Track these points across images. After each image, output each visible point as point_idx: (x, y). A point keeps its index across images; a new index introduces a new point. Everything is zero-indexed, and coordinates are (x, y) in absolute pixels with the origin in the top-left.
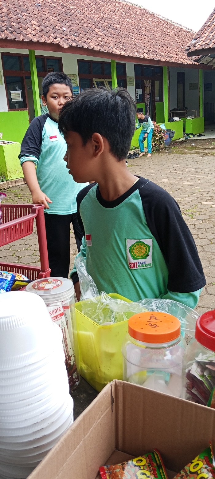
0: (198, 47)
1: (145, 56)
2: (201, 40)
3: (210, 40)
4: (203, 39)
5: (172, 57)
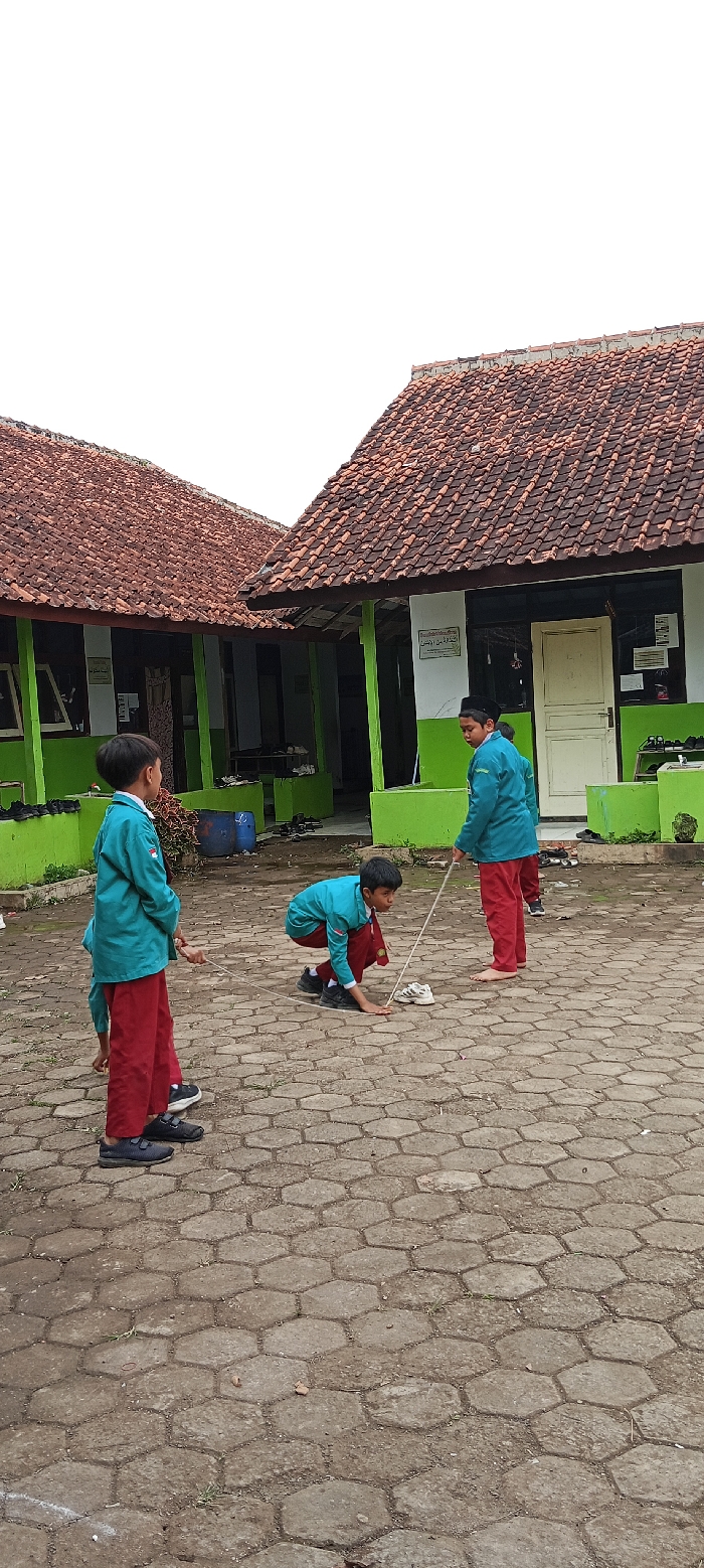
0: (276, 584)
1: (118, 606)
2: (285, 566)
3: (310, 568)
4: (291, 565)
5: (210, 608)
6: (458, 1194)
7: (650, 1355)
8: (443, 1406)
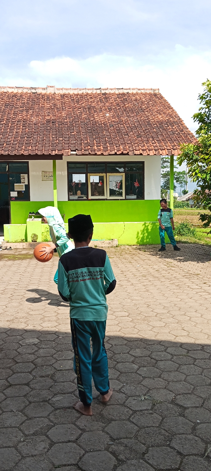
6: (35, 345)
7: (116, 376)
8: (73, 400)
